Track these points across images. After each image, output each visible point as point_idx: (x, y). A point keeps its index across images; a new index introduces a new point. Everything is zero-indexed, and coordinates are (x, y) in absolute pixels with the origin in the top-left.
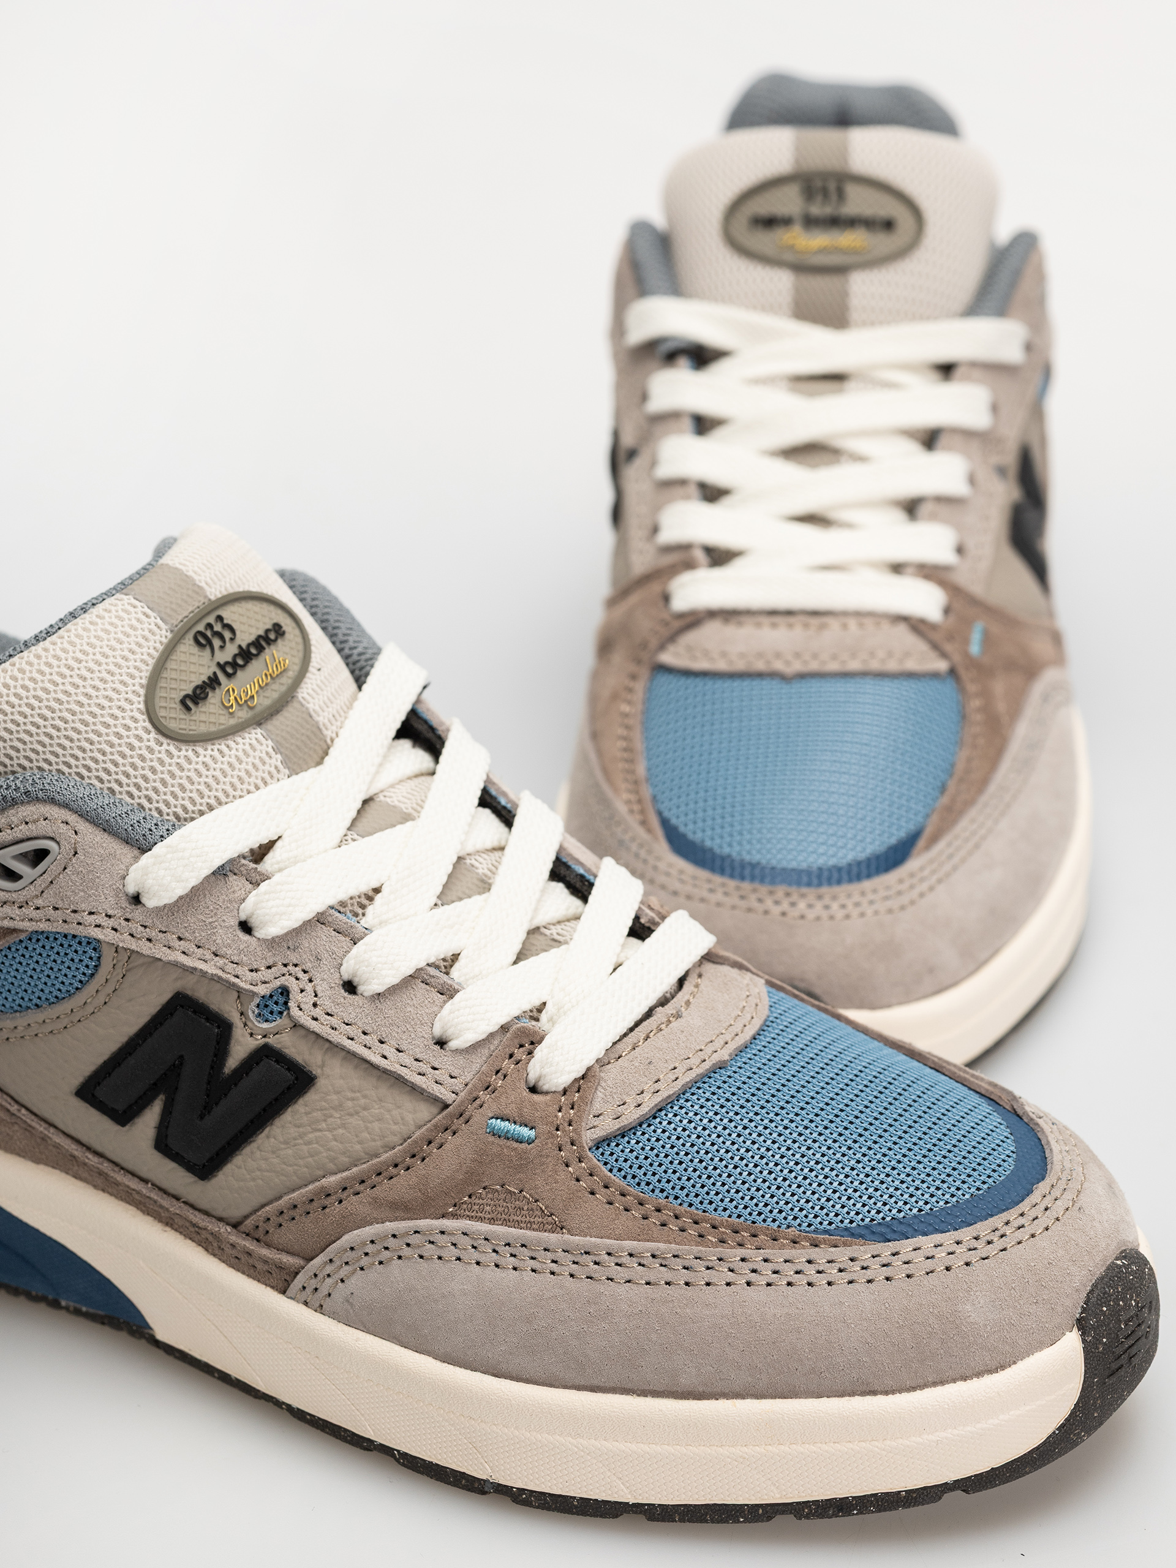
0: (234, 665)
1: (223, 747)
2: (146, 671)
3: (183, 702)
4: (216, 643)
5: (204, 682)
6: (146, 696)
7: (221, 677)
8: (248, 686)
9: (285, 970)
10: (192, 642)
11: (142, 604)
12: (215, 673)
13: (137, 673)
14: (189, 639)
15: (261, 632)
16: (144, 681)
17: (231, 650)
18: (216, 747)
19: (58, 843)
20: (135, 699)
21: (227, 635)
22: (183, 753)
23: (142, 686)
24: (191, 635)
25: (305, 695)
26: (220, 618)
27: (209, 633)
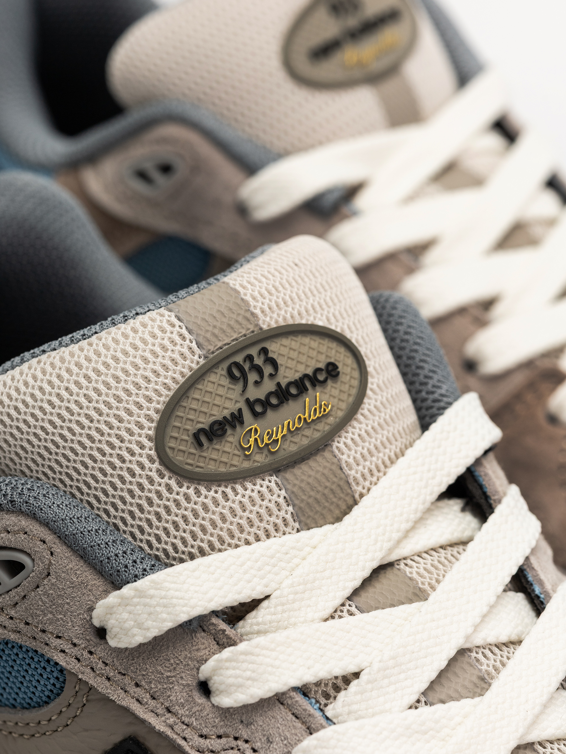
0: (266, 404)
1: (229, 491)
2: (166, 395)
3: (196, 436)
4: (253, 377)
5: (225, 418)
6: (160, 422)
7: (247, 415)
8: (275, 429)
9: (234, 743)
10: (224, 372)
11: (181, 324)
12: (240, 410)
13: (155, 397)
14: (222, 370)
15: (310, 371)
16: (160, 407)
17: (269, 386)
18: (222, 488)
19: (33, 560)
20: (146, 424)
21: (268, 370)
22: (184, 489)
23: (157, 411)
24: (225, 365)
25: (341, 445)
26: (264, 351)
27: (247, 367)
